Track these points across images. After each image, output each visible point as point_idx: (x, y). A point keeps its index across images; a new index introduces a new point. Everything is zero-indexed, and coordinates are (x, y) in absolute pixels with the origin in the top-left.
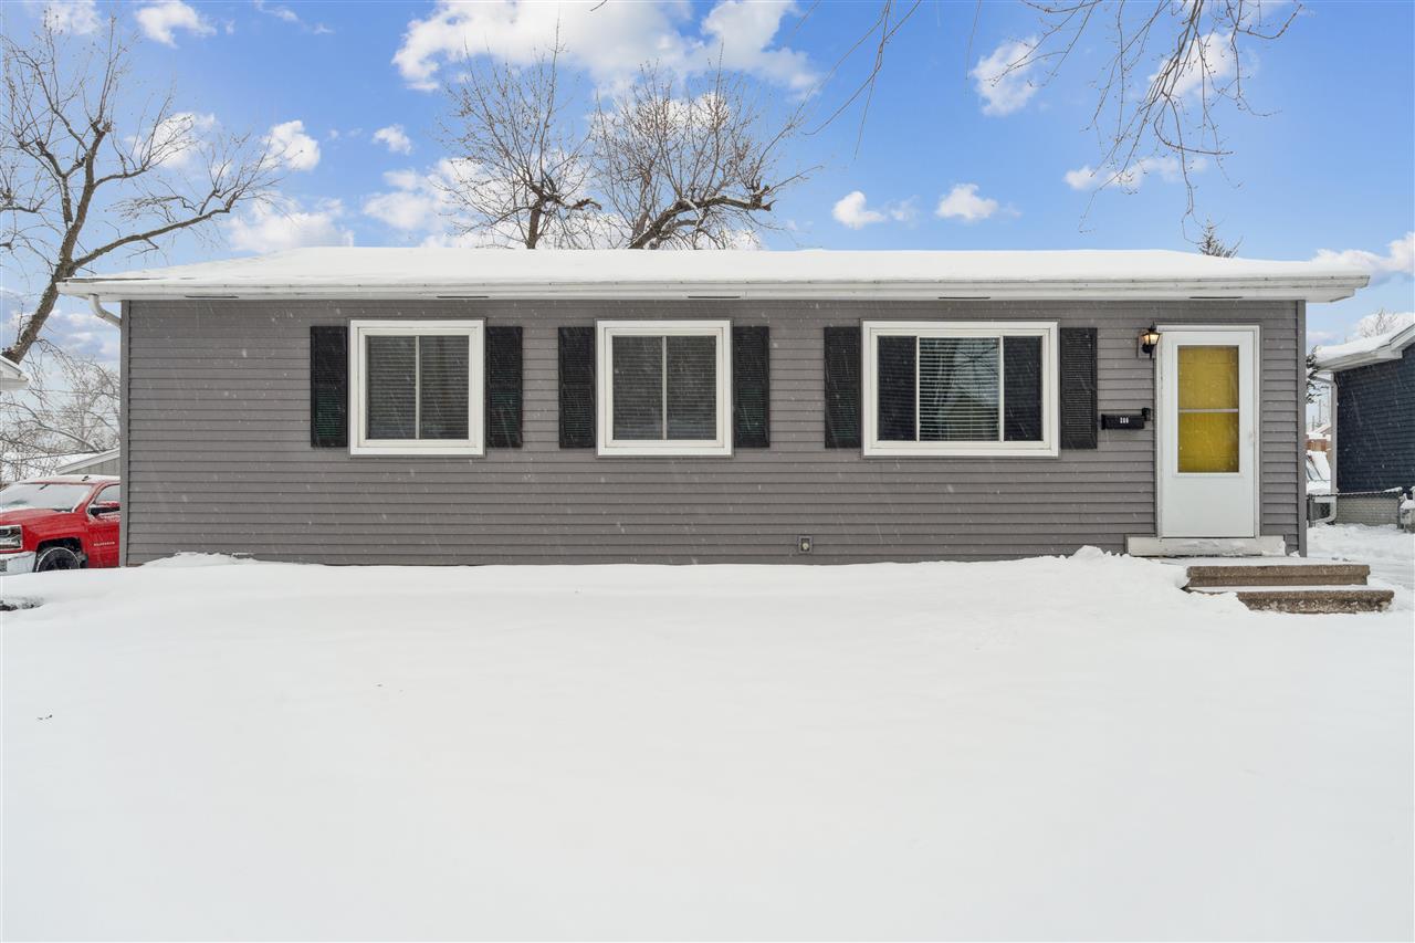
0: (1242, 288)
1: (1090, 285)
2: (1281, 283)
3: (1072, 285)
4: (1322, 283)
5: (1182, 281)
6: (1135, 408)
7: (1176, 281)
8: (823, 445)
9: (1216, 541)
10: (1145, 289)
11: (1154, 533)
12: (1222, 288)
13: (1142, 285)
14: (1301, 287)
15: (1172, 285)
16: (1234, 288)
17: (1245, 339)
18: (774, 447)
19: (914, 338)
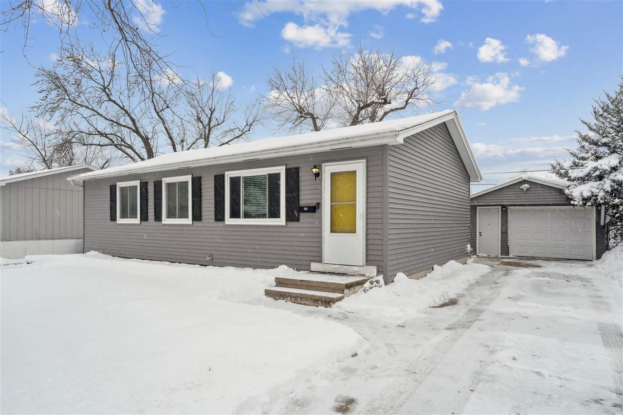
0: (339, 144)
1: (281, 150)
2: (355, 139)
3: (274, 151)
4: (374, 137)
5: (313, 144)
6: (313, 203)
7: (310, 144)
8: (214, 220)
9: (346, 267)
10: (301, 149)
11: (320, 261)
12: (331, 145)
13: (298, 148)
14: (365, 140)
15: (310, 146)
16: (335, 144)
17: (359, 167)
18: (203, 221)
19: (240, 177)
